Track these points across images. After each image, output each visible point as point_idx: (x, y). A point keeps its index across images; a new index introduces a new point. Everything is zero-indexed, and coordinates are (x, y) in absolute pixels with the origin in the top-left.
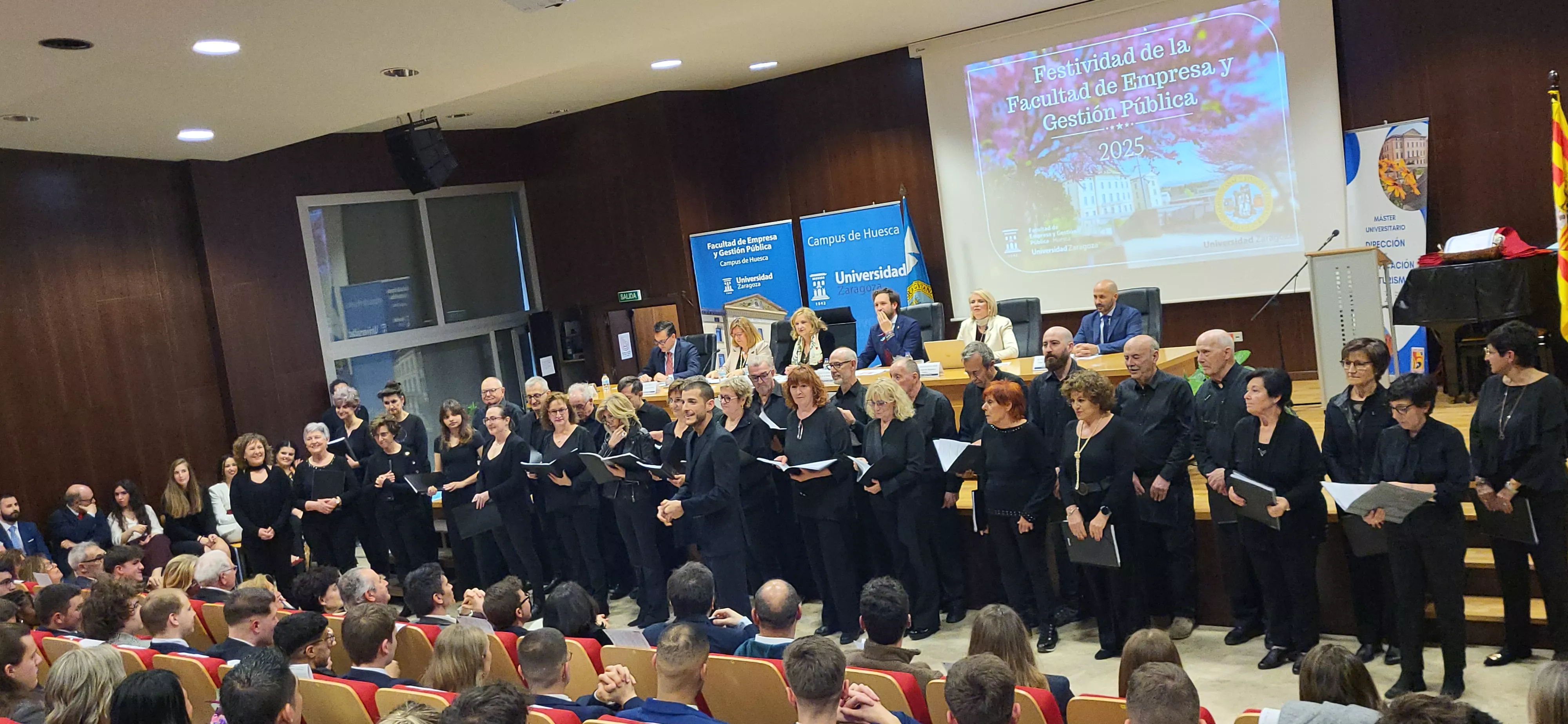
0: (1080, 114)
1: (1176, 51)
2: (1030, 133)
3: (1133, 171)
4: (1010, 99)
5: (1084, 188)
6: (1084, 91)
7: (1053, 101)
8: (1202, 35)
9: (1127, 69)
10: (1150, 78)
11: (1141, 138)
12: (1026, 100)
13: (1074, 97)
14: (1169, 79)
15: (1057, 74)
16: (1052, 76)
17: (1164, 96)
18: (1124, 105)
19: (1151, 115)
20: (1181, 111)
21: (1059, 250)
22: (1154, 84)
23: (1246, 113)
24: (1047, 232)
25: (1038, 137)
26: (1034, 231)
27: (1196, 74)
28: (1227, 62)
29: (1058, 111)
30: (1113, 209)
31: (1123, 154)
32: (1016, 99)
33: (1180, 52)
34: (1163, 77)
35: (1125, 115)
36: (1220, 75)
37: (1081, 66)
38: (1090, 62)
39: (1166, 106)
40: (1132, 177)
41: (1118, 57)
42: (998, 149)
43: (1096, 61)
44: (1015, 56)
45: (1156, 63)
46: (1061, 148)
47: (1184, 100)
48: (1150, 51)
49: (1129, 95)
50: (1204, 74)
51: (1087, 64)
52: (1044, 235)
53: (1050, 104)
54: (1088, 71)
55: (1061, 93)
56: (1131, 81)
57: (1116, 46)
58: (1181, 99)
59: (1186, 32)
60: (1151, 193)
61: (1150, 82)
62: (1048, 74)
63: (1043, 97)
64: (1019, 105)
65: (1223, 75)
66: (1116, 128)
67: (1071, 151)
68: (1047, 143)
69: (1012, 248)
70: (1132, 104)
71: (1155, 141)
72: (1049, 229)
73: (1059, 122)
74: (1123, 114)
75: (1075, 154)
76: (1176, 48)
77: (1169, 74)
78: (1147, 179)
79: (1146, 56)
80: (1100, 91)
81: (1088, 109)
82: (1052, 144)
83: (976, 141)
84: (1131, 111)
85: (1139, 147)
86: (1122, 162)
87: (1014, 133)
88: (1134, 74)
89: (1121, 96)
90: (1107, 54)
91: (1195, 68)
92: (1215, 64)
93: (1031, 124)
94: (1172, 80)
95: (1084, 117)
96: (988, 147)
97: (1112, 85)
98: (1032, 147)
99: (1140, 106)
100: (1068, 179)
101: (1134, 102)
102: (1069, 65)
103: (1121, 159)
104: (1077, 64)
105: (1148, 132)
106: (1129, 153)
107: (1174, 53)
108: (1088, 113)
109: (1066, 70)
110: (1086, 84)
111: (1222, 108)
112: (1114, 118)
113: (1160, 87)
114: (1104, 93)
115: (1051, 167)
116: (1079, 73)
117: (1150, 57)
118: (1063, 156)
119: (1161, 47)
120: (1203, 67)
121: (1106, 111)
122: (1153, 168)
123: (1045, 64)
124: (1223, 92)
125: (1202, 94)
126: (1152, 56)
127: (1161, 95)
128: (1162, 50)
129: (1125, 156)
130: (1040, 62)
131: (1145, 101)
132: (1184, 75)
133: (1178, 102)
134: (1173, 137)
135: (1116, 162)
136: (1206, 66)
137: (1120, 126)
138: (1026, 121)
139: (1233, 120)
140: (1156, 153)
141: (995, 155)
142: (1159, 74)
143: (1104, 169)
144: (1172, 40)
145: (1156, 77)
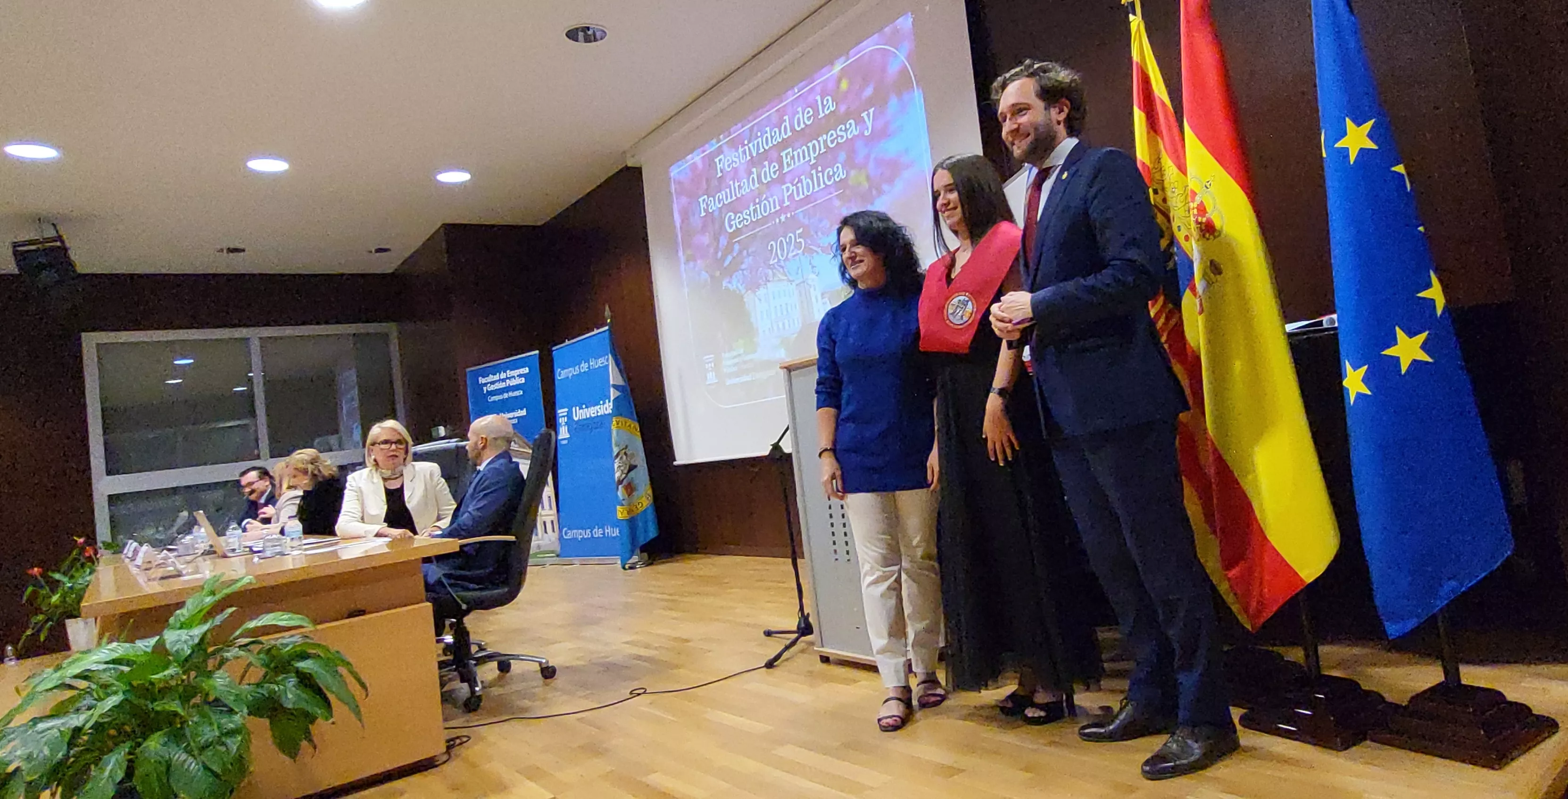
0: (752, 208)
1: (823, 112)
2: (716, 239)
3: (797, 273)
4: (701, 200)
5: (760, 300)
6: (753, 178)
7: (731, 197)
8: (844, 85)
9: (785, 144)
10: (804, 151)
11: (801, 231)
12: (712, 199)
13: (747, 187)
14: (820, 150)
15: (733, 161)
16: (729, 166)
17: (817, 172)
18: (785, 191)
19: (807, 200)
20: (832, 190)
21: (746, 378)
22: (807, 159)
23: (891, 181)
24: (735, 357)
25: (723, 241)
26: (727, 355)
27: (842, 137)
28: (868, 115)
29: (736, 207)
30: (784, 324)
31: (788, 254)
32: (704, 200)
33: (827, 112)
34: (814, 146)
35: (787, 203)
36: (863, 134)
37: (749, 149)
38: (756, 142)
39: (819, 185)
40: (797, 282)
41: (777, 130)
42: (695, 260)
43: (760, 139)
44: (702, 149)
45: (807, 131)
46: (740, 252)
47: (834, 173)
48: (803, 118)
49: (788, 178)
50: (850, 137)
51: (754, 145)
52: (736, 360)
53: (729, 200)
54: (755, 155)
55: (737, 184)
56: (789, 159)
57: (775, 119)
58: (831, 173)
59: (831, 86)
60: (814, 300)
61: (804, 157)
62: (726, 164)
63: (723, 192)
64: (707, 205)
65: (866, 133)
66: (780, 220)
67: (748, 255)
68: (729, 248)
69: (711, 377)
70: (791, 188)
71: (812, 233)
72: (735, 353)
73: (737, 221)
74: (783, 202)
75: (751, 258)
76: (823, 106)
77: (819, 142)
78: (810, 282)
79: (799, 125)
80: (766, 178)
81: (757, 201)
82: (732, 250)
83: (681, 253)
84: (790, 197)
85: (800, 242)
86: (787, 263)
87: (706, 239)
88: (790, 150)
89: (781, 180)
90: (768, 129)
91: (841, 130)
92: (860, 121)
93: (717, 226)
94: (823, 150)
95: (755, 210)
96: (690, 259)
97: (774, 167)
98: (720, 254)
99: (798, 188)
100: (747, 291)
101: (793, 185)
102: (741, 150)
103: (787, 259)
104: (746, 147)
105: (806, 221)
106: (793, 251)
107: (822, 115)
108: (758, 206)
109: (739, 157)
110: (754, 170)
111: (868, 178)
112: (778, 208)
113: (813, 161)
114: (769, 179)
115: (734, 277)
116: (749, 158)
117: (802, 126)
118: (742, 263)
119: (810, 109)
120: (848, 126)
121: (771, 200)
122: (813, 267)
123: (722, 152)
124: (867, 157)
125: (850, 164)
126: (804, 123)
127: (814, 172)
128: (811, 113)
129: (791, 255)
130: (720, 151)
131: (800, 181)
132: (832, 142)
133: (829, 178)
134: (828, 226)
135: (782, 263)
136: (850, 124)
137: (783, 218)
138: (713, 222)
139: (880, 192)
140: (815, 248)
141: (694, 268)
142: (810, 145)
143: (774, 274)
144: (818, 98)
145: (808, 148)
